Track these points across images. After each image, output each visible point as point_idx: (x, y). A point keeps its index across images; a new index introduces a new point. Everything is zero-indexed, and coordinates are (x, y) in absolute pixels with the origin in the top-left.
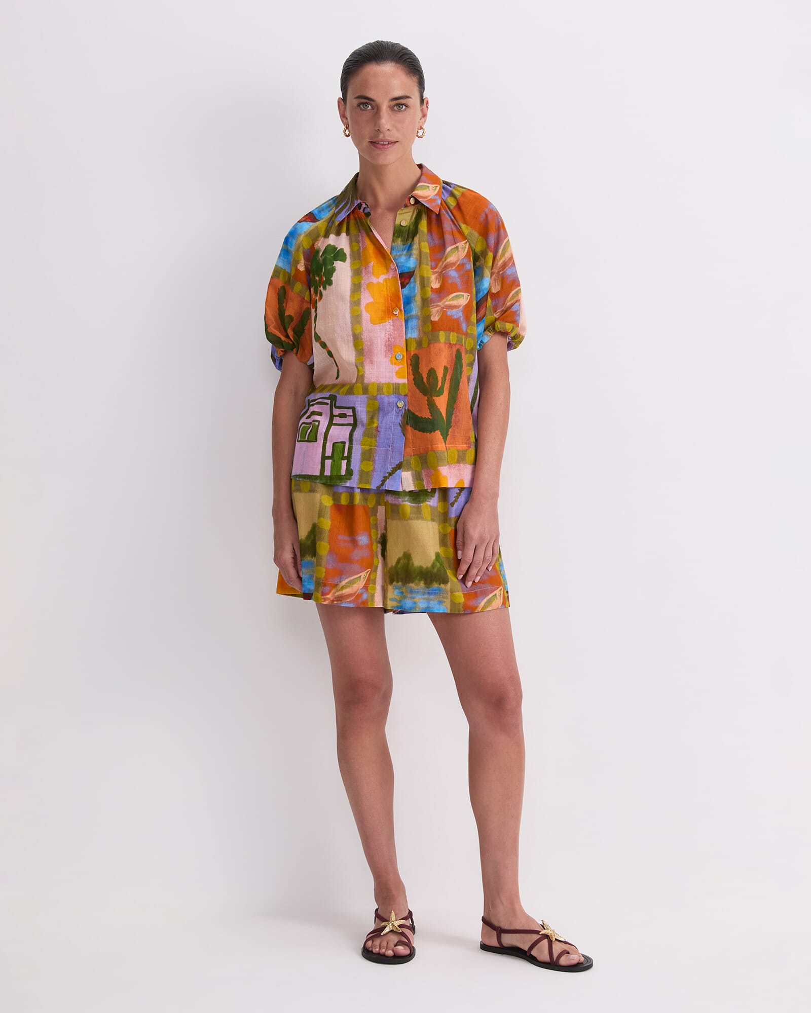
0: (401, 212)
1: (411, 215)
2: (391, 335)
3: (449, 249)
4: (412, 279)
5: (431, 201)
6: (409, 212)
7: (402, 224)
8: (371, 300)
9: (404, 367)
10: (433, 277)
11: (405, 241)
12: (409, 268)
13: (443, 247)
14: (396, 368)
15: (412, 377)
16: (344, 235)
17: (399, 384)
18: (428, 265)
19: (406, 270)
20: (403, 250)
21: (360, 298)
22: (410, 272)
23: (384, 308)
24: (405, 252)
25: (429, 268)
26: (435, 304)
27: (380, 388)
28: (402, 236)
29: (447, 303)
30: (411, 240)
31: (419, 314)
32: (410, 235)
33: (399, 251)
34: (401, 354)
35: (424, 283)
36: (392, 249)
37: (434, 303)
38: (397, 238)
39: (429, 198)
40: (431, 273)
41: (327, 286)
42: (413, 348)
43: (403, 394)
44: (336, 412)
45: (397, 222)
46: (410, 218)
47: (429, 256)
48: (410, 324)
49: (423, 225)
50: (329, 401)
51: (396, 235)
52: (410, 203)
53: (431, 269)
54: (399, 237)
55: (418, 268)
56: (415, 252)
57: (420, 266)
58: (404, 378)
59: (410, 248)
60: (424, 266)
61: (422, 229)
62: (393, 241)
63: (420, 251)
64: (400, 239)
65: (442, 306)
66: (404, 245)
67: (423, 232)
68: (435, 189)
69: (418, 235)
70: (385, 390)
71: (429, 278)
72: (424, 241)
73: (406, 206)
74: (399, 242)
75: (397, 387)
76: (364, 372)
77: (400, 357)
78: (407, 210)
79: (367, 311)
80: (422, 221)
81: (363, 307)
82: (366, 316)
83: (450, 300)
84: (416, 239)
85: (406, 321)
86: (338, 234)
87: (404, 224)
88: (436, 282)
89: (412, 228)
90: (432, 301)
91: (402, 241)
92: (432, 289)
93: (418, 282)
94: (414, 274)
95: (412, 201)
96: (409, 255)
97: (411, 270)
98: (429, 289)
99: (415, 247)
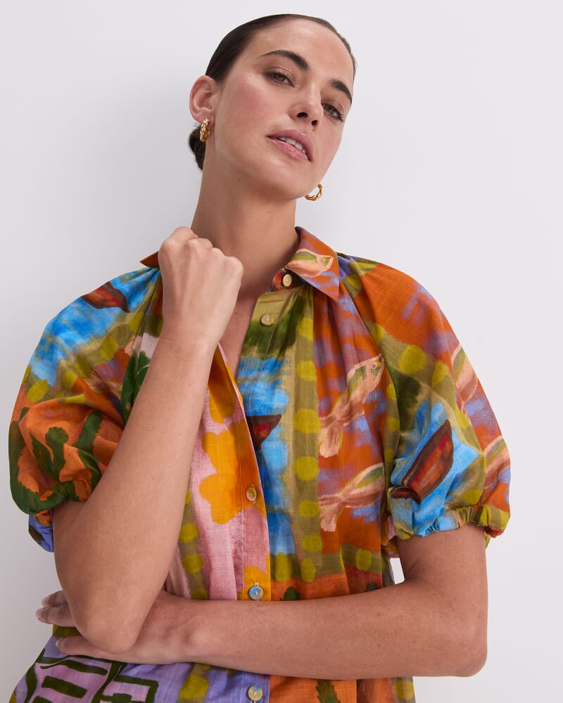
0: (264, 300)
1: (282, 306)
2: (240, 545)
3: (351, 373)
4: (275, 432)
5: (321, 279)
6: (278, 301)
7: (263, 322)
10: (323, 434)
11: (265, 352)
12: (270, 409)
13: (342, 370)
18: (313, 408)
19: (264, 413)
20: (259, 370)
22: (271, 417)
24: (264, 374)
25: (315, 413)
26: (327, 496)
28: (261, 342)
29: (355, 492)
30: (277, 351)
32: (279, 342)
33: (253, 370)
34: (261, 587)
35: (303, 444)
36: (240, 366)
37: (326, 493)
38: (251, 345)
39: (319, 274)
40: (319, 424)
45: (256, 317)
46: (279, 311)
47: (315, 389)
49: (306, 328)
51: (250, 340)
52: (282, 284)
53: (321, 415)
54: (255, 345)
55: (291, 410)
56: (287, 380)
57: (296, 409)
59: (276, 367)
60: (305, 411)
61: (304, 335)
62: (244, 351)
63: (298, 381)
64: (256, 348)
65: (344, 499)
66: (263, 359)
67: (306, 340)
68: (327, 262)
69: (294, 347)
71: (313, 437)
72: (306, 359)
73: (274, 289)
74: (254, 352)
78: (275, 297)
80: (305, 319)
84: (290, 353)
87: (267, 321)
88: (331, 442)
89: (283, 329)
90: (322, 488)
91: (262, 351)
92: (321, 458)
93: (290, 438)
94: (282, 421)
95: (287, 280)
96: (275, 384)
97: (275, 413)
98: (316, 461)
99: (286, 368)
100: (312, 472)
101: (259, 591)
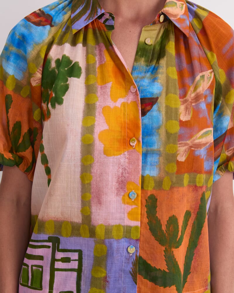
0: (147, 29)
1: (156, 34)
2: (125, 169)
3: (198, 78)
4: (155, 107)
5: (180, 20)
6: (154, 30)
7: (146, 42)
8: (105, 127)
9: (138, 208)
10: (182, 108)
11: (149, 62)
12: (153, 94)
13: (193, 74)
14: (129, 208)
15: (146, 220)
16: (80, 46)
17: (130, 227)
18: (176, 94)
19: (149, 96)
20: (145, 72)
21: (94, 125)
22: (153, 98)
23: (119, 138)
24: (148, 75)
25: (177, 97)
26: (183, 142)
27: (108, 230)
28: (146, 56)
29: (197, 141)
30: (155, 61)
31: (161, 149)
32: (156, 56)
33: (141, 73)
34: (136, 192)
35: (171, 113)
36: (134, 69)
37: (182, 140)
38: (140, 57)
39: (179, 17)
40: (180, 103)
41: (57, 105)
42: (150, 188)
43: (135, 238)
44: (59, 255)
45: (142, 39)
46: (155, 36)
47: (177, 84)
48: (149, 159)
49: (171, 47)
50: (50, 244)
51: (139, 53)
52: (159, 21)
53: (180, 98)
54: (143, 57)
55: (164, 94)
56: (161, 77)
58: (136, 220)
59: (155, 71)
60: (171, 95)
61: (171, 52)
62: (136, 60)
63: (167, 77)
64: (143, 59)
65: (191, 144)
66: (147, 66)
68: (182, 8)
69: (165, 58)
70: (114, 233)
71: (177, 110)
72: (172, 66)
73: (154, 23)
74: (142, 62)
75: (128, 230)
76: (91, 212)
77: (133, 196)
78: (153, 27)
79: (100, 140)
80: (170, 42)
81: (96, 136)
82: (99, 146)
83: (199, 138)
84: (163, 62)
85: (145, 155)
86: (74, 43)
87: (149, 42)
88: (186, 113)
89: (158, 48)
90: (181, 137)
91: (146, 61)
92: (181, 121)
93: (163, 110)
94: (159, 100)
95: (162, 18)
96: (154, 79)
97: (155, 96)
98: (177, 123)
99: (160, 70)
100: (176, 128)
101: (134, 194)
